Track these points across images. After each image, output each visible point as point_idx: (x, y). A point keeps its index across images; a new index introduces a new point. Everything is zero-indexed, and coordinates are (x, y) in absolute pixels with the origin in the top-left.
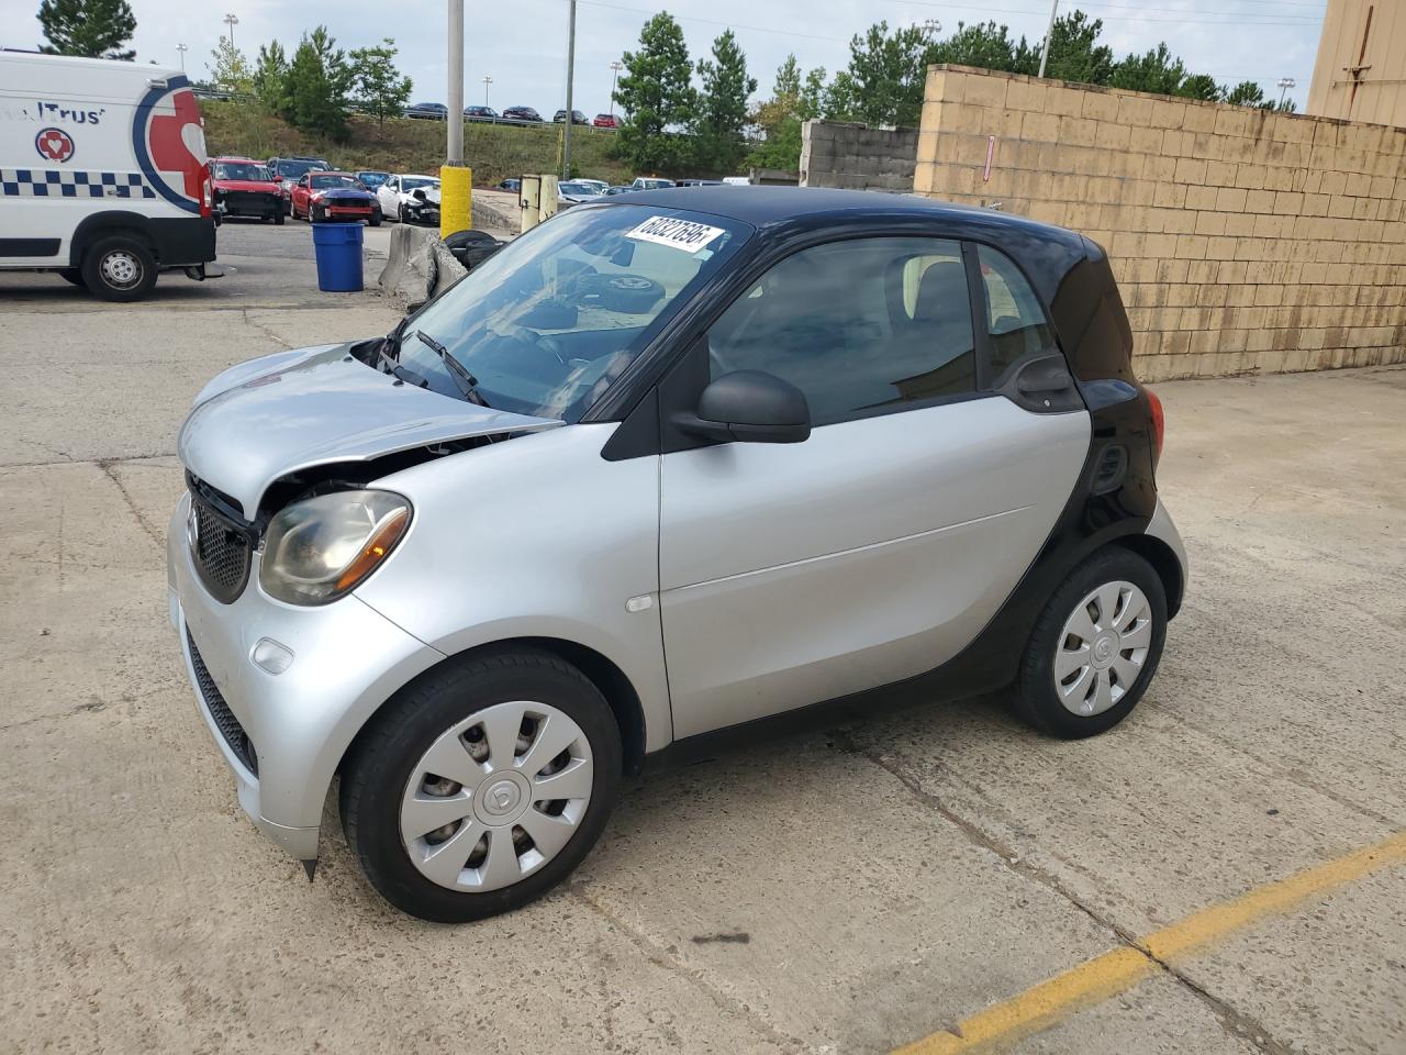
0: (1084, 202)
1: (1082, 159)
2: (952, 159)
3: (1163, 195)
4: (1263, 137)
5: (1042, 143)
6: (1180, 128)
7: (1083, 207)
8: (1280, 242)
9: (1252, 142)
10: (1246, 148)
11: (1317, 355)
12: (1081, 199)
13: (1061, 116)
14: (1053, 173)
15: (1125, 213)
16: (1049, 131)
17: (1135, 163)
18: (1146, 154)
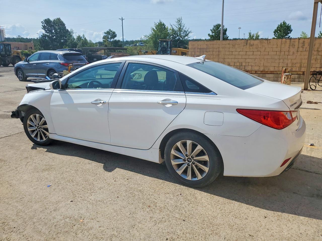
0: (212, 55)
1: (211, 50)
2: (191, 51)
3: (227, 53)
4: (248, 43)
5: (204, 48)
6: (229, 44)
7: (212, 56)
8: (256, 59)
9: (245, 44)
10: (244, 46)
11: (273, 79)
12: (211, 54)
13: (206, 45)
14: (206, 52)
15: (220, 56)
16: (205, 47)
17: (221, 49)
18: (223, 48)
